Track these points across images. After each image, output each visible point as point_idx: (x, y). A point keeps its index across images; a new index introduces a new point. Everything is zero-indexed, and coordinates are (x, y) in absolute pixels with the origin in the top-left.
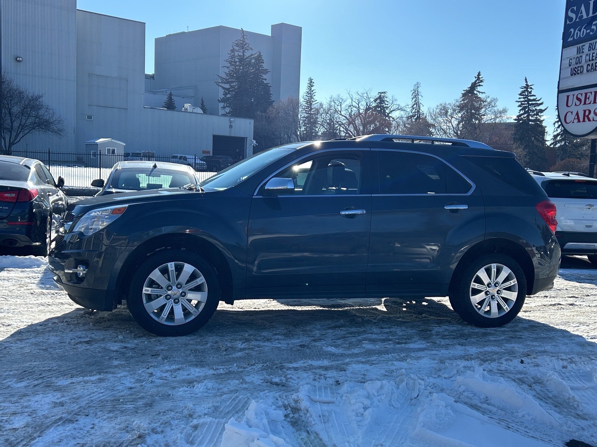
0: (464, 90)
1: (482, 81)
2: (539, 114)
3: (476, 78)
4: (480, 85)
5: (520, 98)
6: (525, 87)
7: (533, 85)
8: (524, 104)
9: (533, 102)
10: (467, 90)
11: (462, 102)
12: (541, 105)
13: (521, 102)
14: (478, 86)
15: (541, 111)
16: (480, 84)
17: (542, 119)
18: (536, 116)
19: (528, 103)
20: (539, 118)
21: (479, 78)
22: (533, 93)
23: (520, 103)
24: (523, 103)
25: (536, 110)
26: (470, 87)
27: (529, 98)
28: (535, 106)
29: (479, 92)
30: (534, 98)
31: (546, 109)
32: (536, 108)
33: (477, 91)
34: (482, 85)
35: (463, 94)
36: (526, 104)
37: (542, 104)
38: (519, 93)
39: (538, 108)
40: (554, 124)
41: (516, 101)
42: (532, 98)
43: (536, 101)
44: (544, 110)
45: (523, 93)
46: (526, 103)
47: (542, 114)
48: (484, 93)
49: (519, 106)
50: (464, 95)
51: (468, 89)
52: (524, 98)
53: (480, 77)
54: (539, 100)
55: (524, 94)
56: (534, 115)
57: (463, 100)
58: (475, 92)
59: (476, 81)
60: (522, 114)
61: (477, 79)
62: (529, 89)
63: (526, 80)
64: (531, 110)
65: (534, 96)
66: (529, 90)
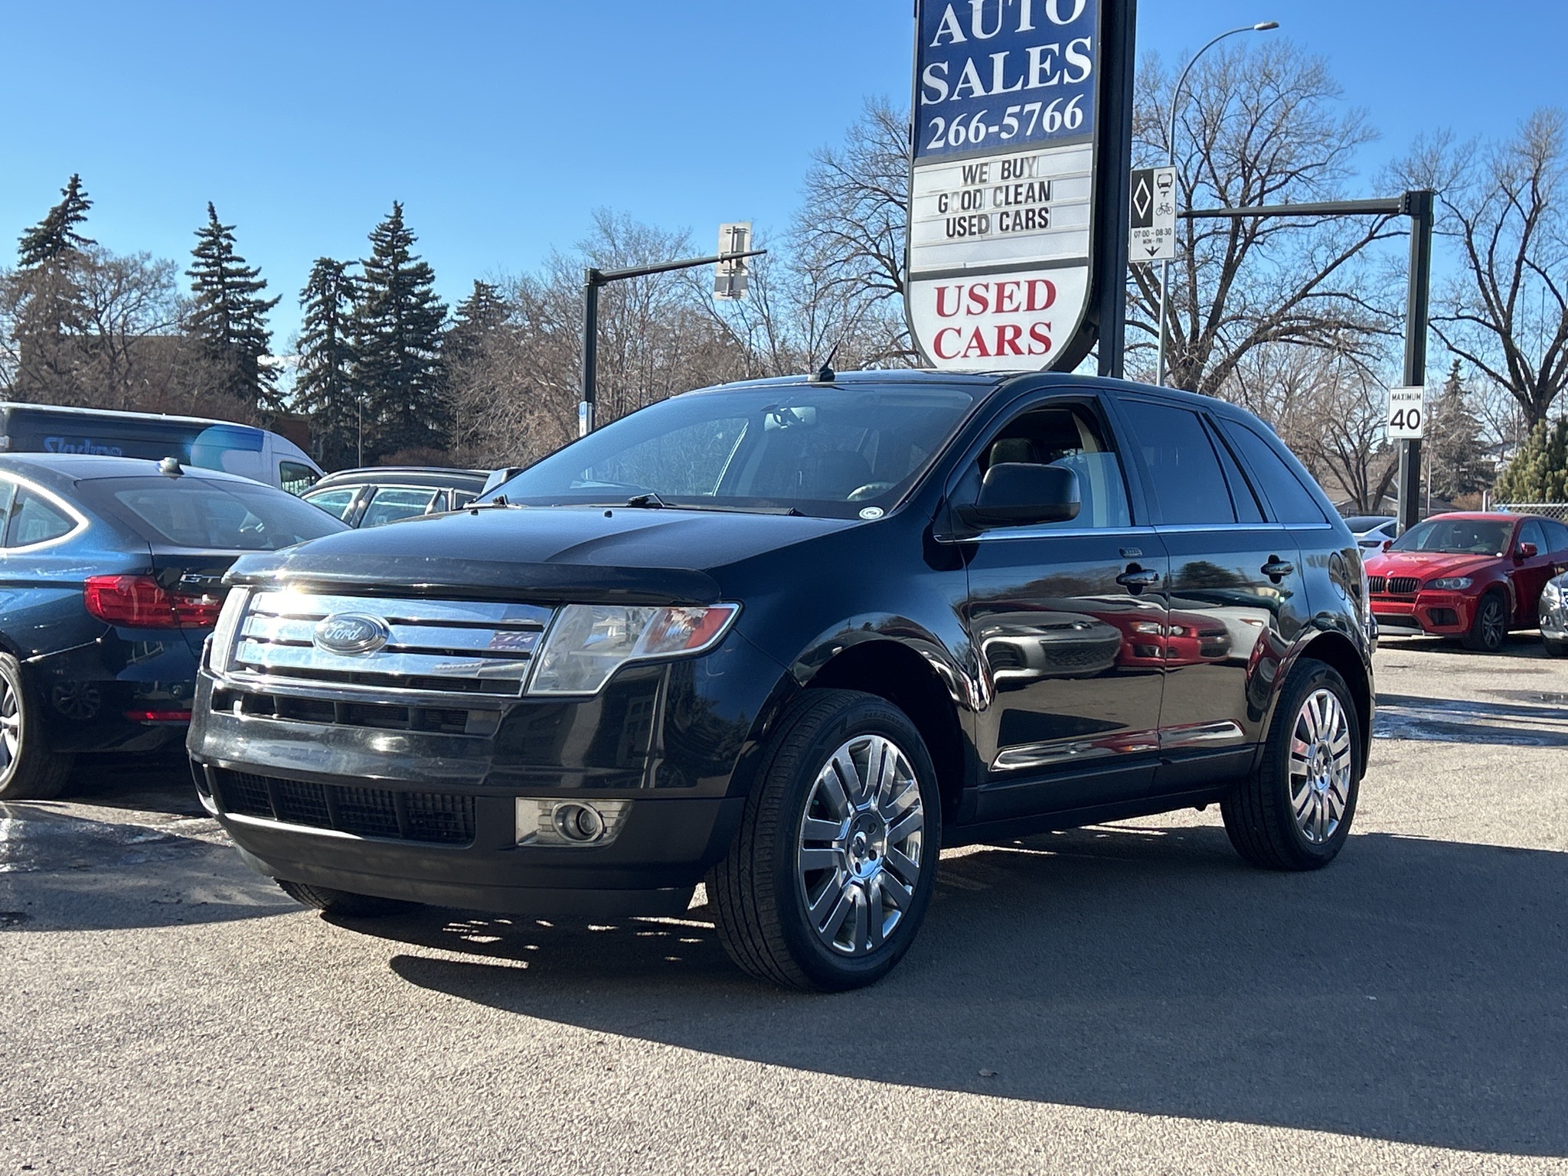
0: (27, 230)
1: (84, 206)
2: (256, 314)
3: (65, 193)
4: (78, 218)
5: (196, 265)
6: (211, 233)
7: (232, 228)
8: (212, 283)
9: (237, 279)
10: (35, 230)
11: (24, 267)
12: (261, 290)
13: (203, 275)
14: (72, 219)
15: (263, 307)
16: (80, 213)
17: (266, 330)
18: (246, 321)
19: (221, 281)
20: (257, 325)
21: (74, 194)
22: (235, 253)
23: (198, 280)
24: (209, 279)
25: (246, 302)
26: (48, 223)
27: (225, 265)
28: (242, 292)
29: (77, 238)
30: (241, 266)
31: (276, 301)
32: (245, 295)
33: (69, 234)
34: (85, 219)
35: (23, 241)
36: (217, 283)
37: (263, 285)
38: (195, 247)
39: (253, 297)
40: (299, 346)
41: (188, 273)
42: (232, 266)
43: (246, 275)
44: (271, 305)
45: (204, 249)
46: (215, 279)
47: (263, 316)
48: (94, 242)
49: (195, 288)
50: (27, 245)
51: (40, 227)
52: (207, 265)
53: (79, 191)
54: (255, 274)
55: (210, 253)
56: (242, 316)
57: (28, 262)
58: (66, 238)
59: (66, 203)
60: (204, 314)
61: (70, 199)
62: (222, 240)
63: (212, 210)
64: (232, 302)
65: (241, 260)
66: (224, 242)
